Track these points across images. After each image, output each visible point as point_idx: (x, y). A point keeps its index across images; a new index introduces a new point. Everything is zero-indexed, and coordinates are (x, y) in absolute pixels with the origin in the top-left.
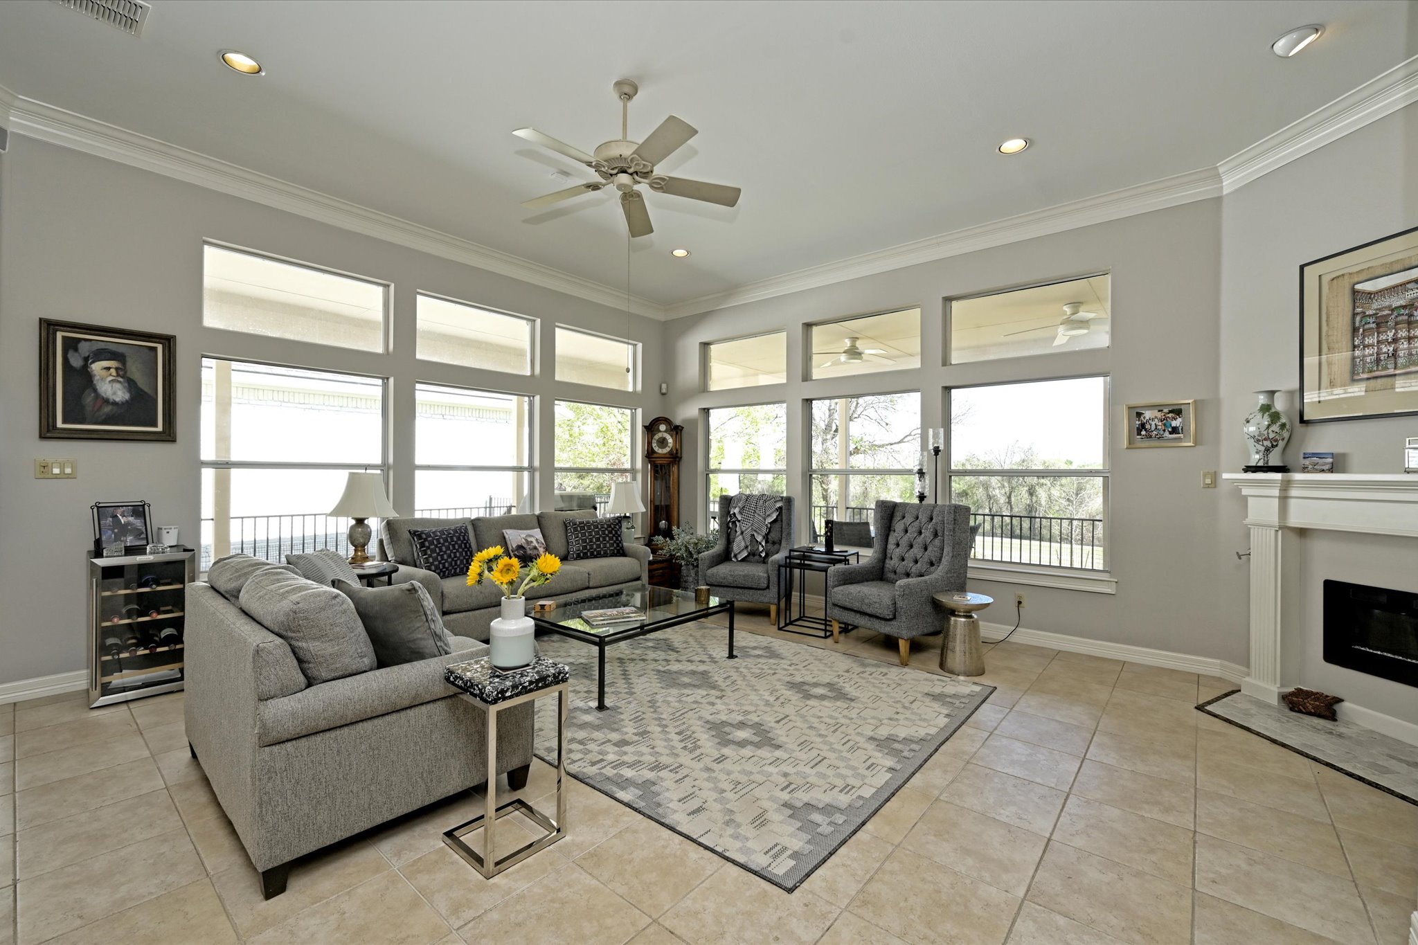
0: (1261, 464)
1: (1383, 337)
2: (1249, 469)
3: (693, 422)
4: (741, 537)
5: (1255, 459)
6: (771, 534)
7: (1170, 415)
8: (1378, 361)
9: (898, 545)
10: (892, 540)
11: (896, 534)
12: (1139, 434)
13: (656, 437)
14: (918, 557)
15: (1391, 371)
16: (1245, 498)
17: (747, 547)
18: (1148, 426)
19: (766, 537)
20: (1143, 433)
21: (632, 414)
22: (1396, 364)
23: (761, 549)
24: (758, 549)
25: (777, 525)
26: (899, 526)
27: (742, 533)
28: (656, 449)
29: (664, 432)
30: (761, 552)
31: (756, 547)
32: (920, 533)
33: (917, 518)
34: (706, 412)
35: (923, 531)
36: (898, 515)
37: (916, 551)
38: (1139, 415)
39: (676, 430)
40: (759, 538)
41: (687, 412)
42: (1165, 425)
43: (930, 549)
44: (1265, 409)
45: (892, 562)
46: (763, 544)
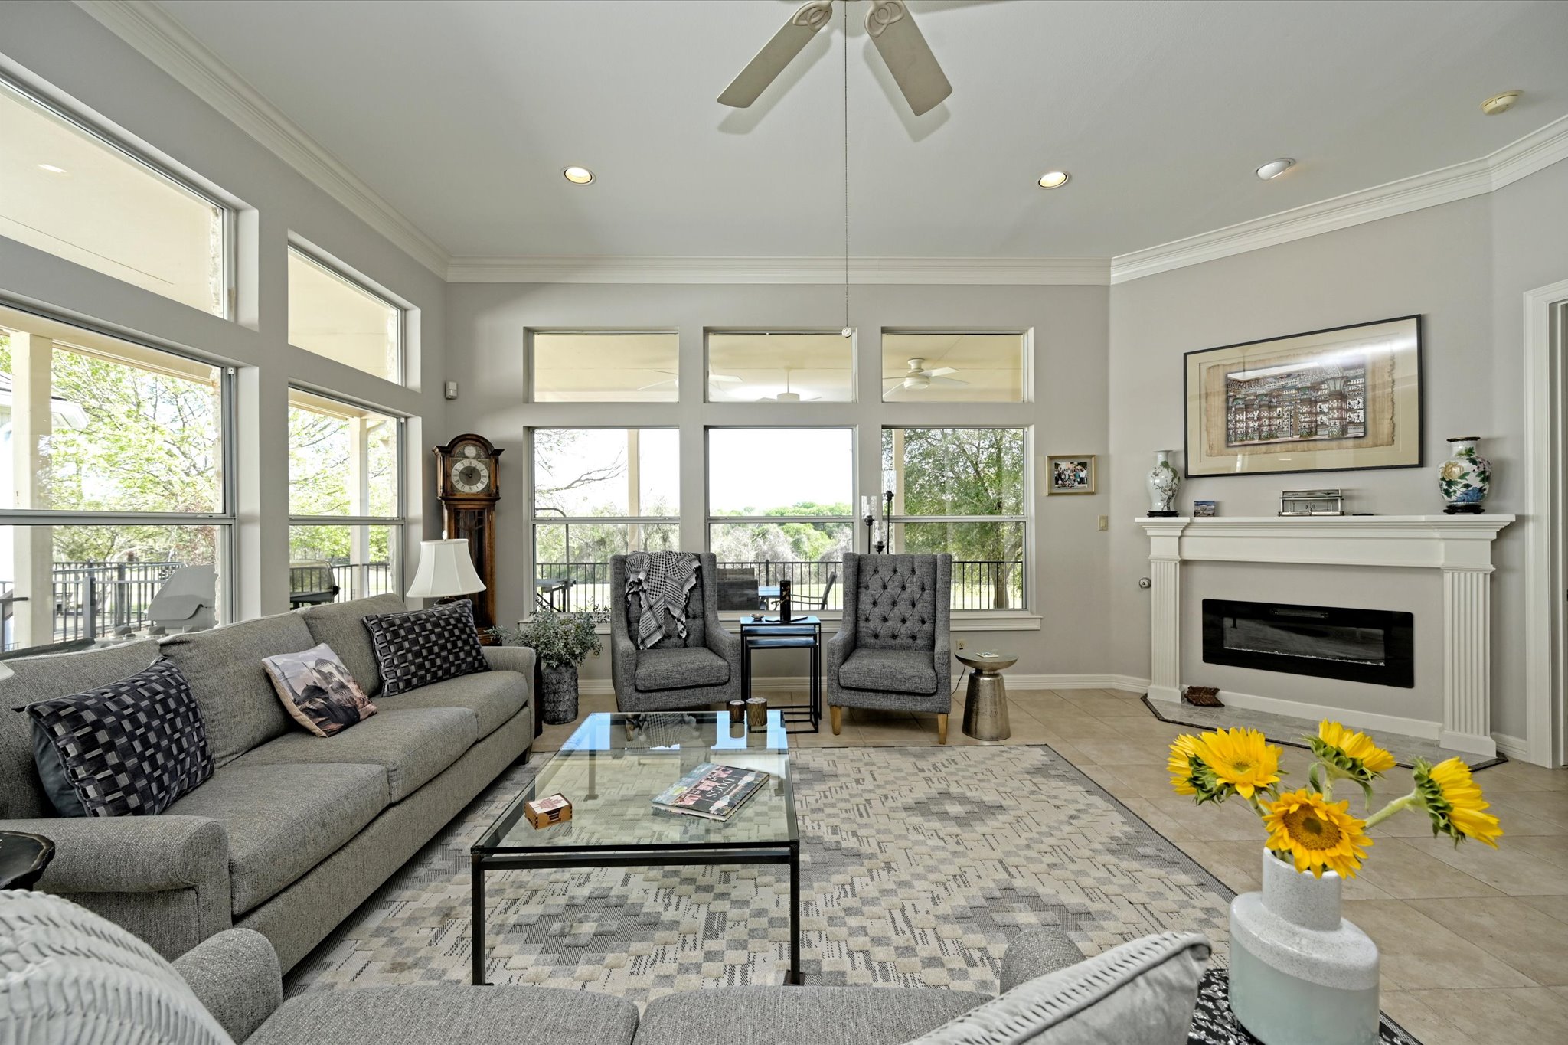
0: (1165, 510)
1: (1250, 415)
2: (1152, 514)
3: (514, 445)
4: (649, 614)
5: (1159, 506)
6: (691, 605)
7: (1079, 467)
8: (1247, 433)
9: (875, 604)
10: (866, 598)
11: (870, 591)
12: (1057, 483)
13: (459, 466)
14: (907, 615)
15: (1257, 441)
16: (1149, 537)
17: (660, 627)
18: (1063, 477)
19: (685, 610)
20: (1060, 482)
21: (400, 425)
22: (1260, 436)
23: (680, 627)
24: (676, 627)
25: (697, 593)
26: (874, 583)
27: (651, 608)
28: (459, 486)
29: (474, 458)
30: (681, 632)
31: (673, 626)
32: (904, 588)
33: (895, 571)
34: (530, 430)
35: (907, 585)
36: (868, 570)
37: (903, 608)
38: (1057, 465)
39: (492, 453)
40: (676, 613)
41: (501, 430)
42: (1075, 475)
43: (919, 606)
44: (1165, 464)
45: (871, 625)
46: (683, 619)
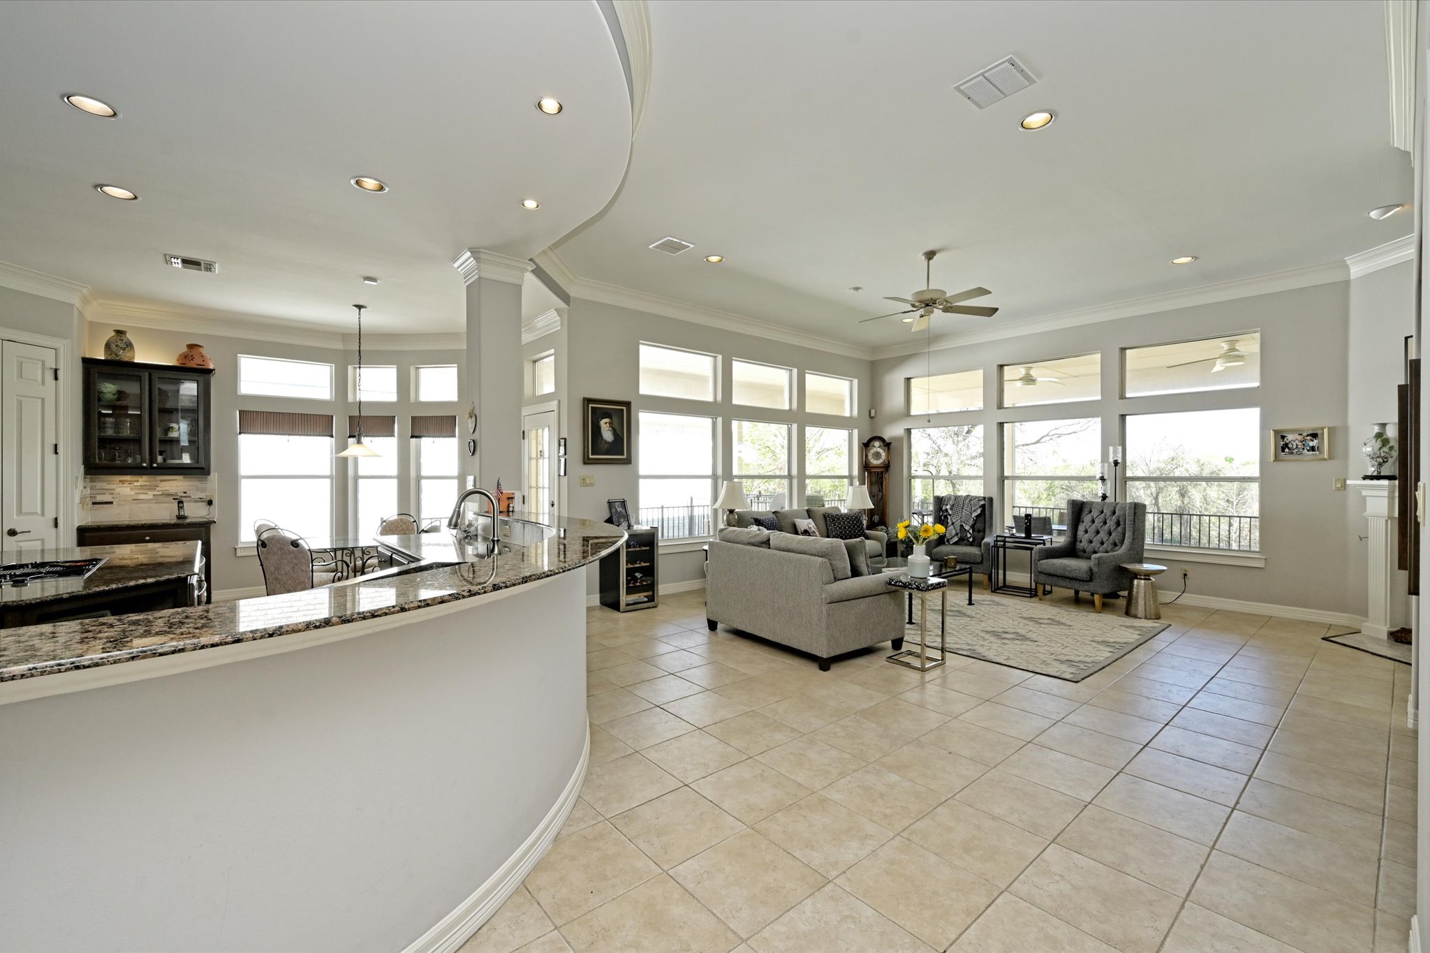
0: (1375, 474)
2: (1365, 478)
3: (899, 439)
4: (952, 527)
5: (1371, 470)
6: (977, 525)
7: (1309, 438)
9: (1086, 532)
10: (1081, 528)
11: (1085, 524)
12: (1283, 451)
13: (872, 451)
14: (1104, 540)
16: (1364, 498)
17: (957, 534)
18: (1290, 446)
19: (973, 527)
20: (1287, 450)
21: (849, 433)
23: (969, 535)
24: (966, 535)
25: (981, 519)
26: (1087, 519)
27: (953, 524)
28: (872, 460)
29: (879, 447)
30: (970, 538)
31: (965, 534)
32: (1105, 523)
33: (1102, 512)
34: (909, 431)
35: (1108, 521)
36: (1086, 511)
37: (1102, 535)
38: (1283, 437)
39: (887, 445)
40: (967, 528)
41: (893, 431)
42: (1304, 445)
43: (1114, 534)
44: (1379, 436)
45: (1082, 544)
46: (971, 531)
